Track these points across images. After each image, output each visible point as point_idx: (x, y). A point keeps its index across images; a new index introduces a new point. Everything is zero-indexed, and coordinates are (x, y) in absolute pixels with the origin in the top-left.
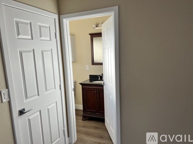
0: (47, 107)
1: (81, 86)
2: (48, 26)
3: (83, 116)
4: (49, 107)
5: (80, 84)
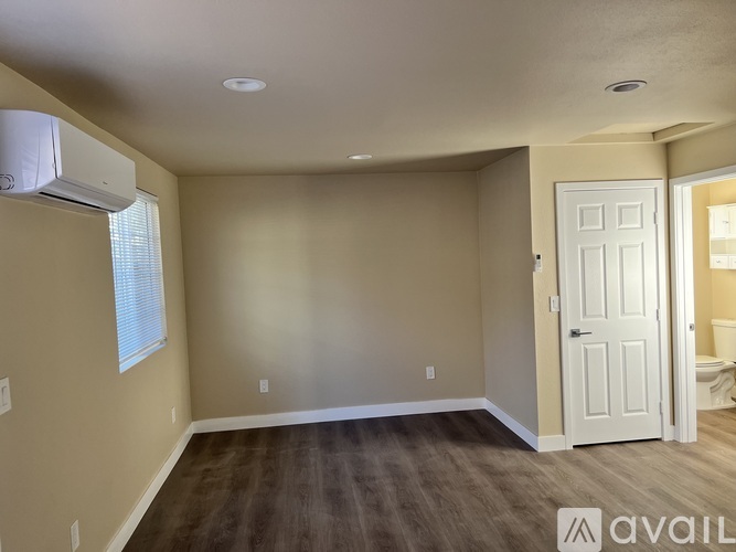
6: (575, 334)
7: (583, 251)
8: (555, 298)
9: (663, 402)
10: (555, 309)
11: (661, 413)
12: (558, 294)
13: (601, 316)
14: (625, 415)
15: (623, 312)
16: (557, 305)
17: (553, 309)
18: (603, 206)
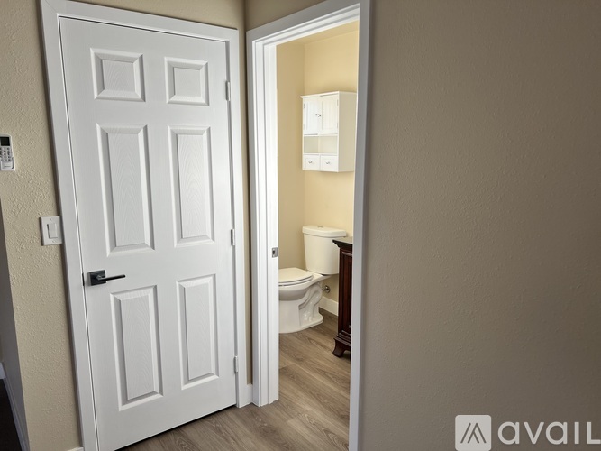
0: (182, 283)
1: (338, 249)
2: (204, 63)
3: (336, 341)
4: (185, 284)
5: (334, 241)
6: (96, 279)
7: (105, 136)
8: (50, 220)
9: (238, 357)
10: (51, 240)
11: (236, 372)
12: (59, 212)
13: (143, 245)
14: (184, 387)
15: (181, 236)
16: (55, 232)
17: (47, 241)
18: (141, 58)
